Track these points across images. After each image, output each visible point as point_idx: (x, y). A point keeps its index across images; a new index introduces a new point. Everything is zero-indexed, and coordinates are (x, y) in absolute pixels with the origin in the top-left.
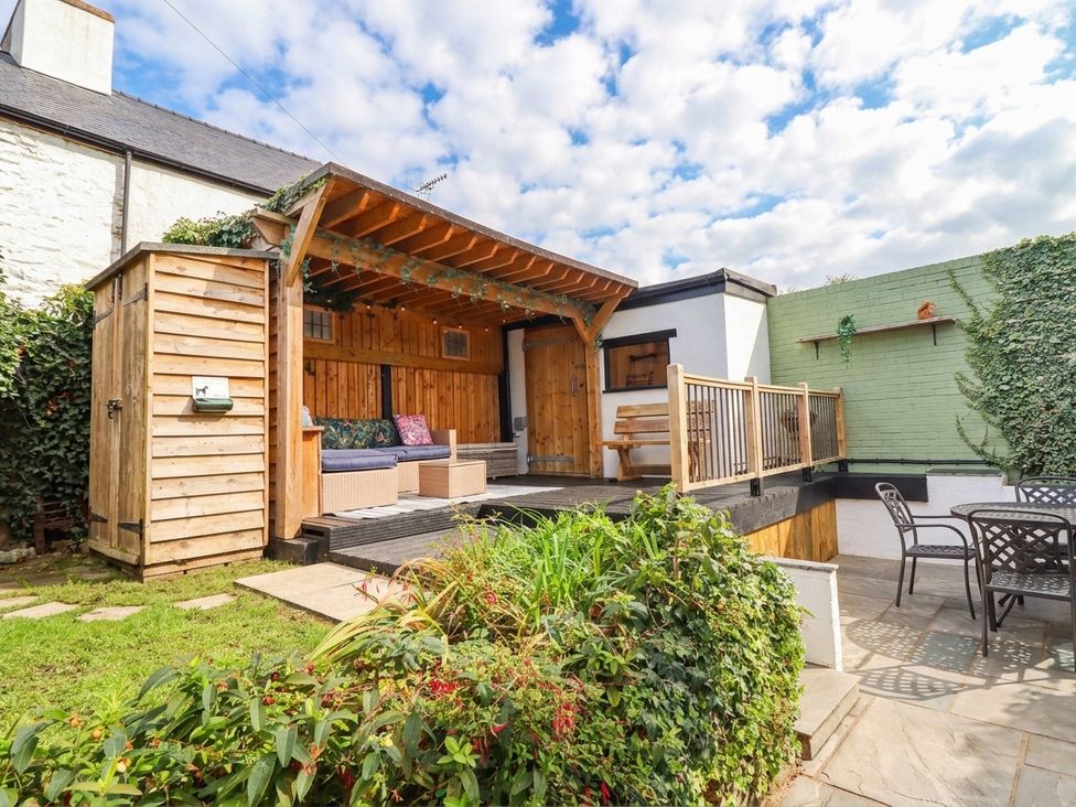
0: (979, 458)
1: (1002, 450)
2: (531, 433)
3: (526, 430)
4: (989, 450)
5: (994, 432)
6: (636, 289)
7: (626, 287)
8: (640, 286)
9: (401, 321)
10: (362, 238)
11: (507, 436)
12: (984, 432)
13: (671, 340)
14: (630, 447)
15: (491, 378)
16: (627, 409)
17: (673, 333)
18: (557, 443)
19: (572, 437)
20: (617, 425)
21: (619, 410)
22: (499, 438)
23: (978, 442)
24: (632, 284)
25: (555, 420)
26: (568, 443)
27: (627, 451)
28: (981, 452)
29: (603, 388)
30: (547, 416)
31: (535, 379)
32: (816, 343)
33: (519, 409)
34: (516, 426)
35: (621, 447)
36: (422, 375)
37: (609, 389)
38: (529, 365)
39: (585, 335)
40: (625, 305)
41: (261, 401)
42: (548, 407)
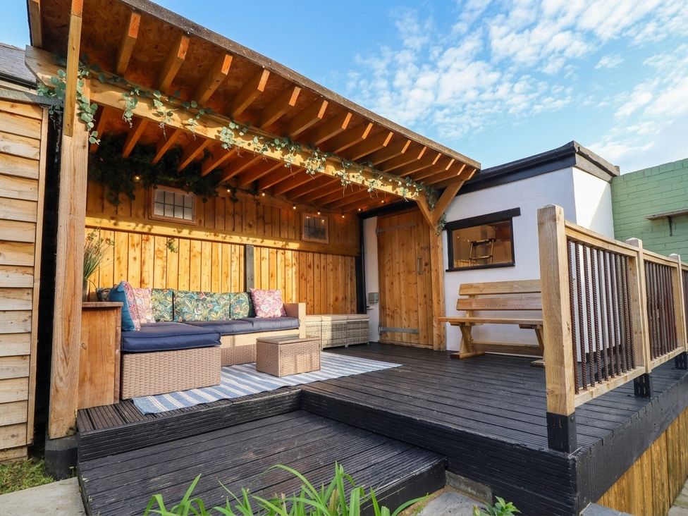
2: (383, 308)
3: (378, 304)
6: (478, 171)
7: (469, 168)
8: (483, 168)
9: (264, 206)
11: (362, 308)
13: (515, 219)
14: (472, 323)
15: (349, 259)
16: (470, 286)
17: (516, 212)
18: (404, 316)
19: (417, 311)
20: (459, 301)
21: (462, 288)
22: (355, 310)
24: (476, 166)
25: (403, 296)
26: (413, 316)
27: (469, 328)
29: (446, 267)
30: (396, 292)
31: (387, 259)
32: (670, 219)
33: (372, 286)
34: (369, 301)
35: (464, 323)
36: (284, 254)
37: (452, 269)
38: (381, 248)
39: (430, 217)
40: (468, 188)
41: (30, 271)
42: (396, 284)
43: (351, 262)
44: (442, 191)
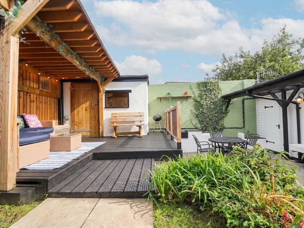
0: (194, 127)
1: (199, 126)
2: (73, 122)
3: (70, 121)
4: (196, 126)
5: (198, 122)
6: (119, 75)
10: (48, 24)
12: (195, 122)
13: (129, 93)
15: (55, 100)
16: (116, 114)
17: (130, 91)
18: (84, 125)
19: (91, 123)
20: (112, 119)
21: (112, 114)
23: (194, 124)
26: (89, 125)
28: (195, 126)
29: (104, 106)
32: (161, 99)
34: (65, 119)
36: (30, 96)
37: (107, 107)
38: (72, 97)
39: (101, 88)
42: (80, 112)
43: (56, 101)
44: (106, 79)
